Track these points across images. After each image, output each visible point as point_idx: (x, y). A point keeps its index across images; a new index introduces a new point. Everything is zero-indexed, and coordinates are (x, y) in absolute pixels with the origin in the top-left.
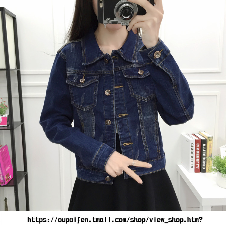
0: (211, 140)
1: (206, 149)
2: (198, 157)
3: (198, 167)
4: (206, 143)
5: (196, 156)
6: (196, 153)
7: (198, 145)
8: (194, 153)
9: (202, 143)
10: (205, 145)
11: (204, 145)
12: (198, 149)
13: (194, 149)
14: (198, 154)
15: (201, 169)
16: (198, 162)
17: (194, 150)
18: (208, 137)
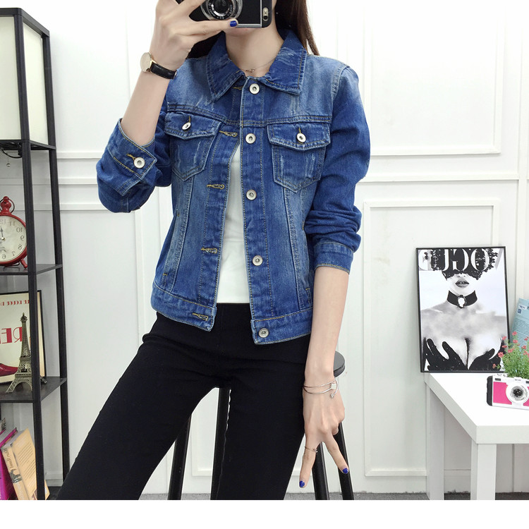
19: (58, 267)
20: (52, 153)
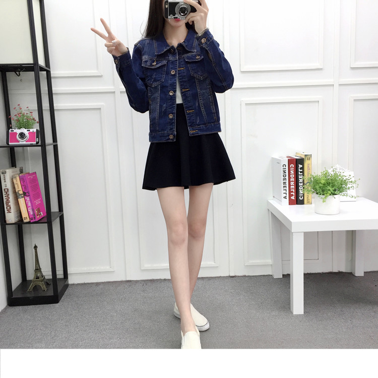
0: (309, 159)
1: (303, 172)
2: (292, 183)
3: (293, 198)
4: (303, 164)
5: (289, 182)
6: (289, 178)
7: (292, 166)
8: (287, 177)
9: (297, 164)
10: (302, 166)
11: (300, 166)
12: (292, 172)
13: (287, 172)
14: (292, 179)
15: (297, 200)
16: (294, 190)
17: (287, 174)
18: (306, 155)
19: (55, 144)
20: (48, 73)
